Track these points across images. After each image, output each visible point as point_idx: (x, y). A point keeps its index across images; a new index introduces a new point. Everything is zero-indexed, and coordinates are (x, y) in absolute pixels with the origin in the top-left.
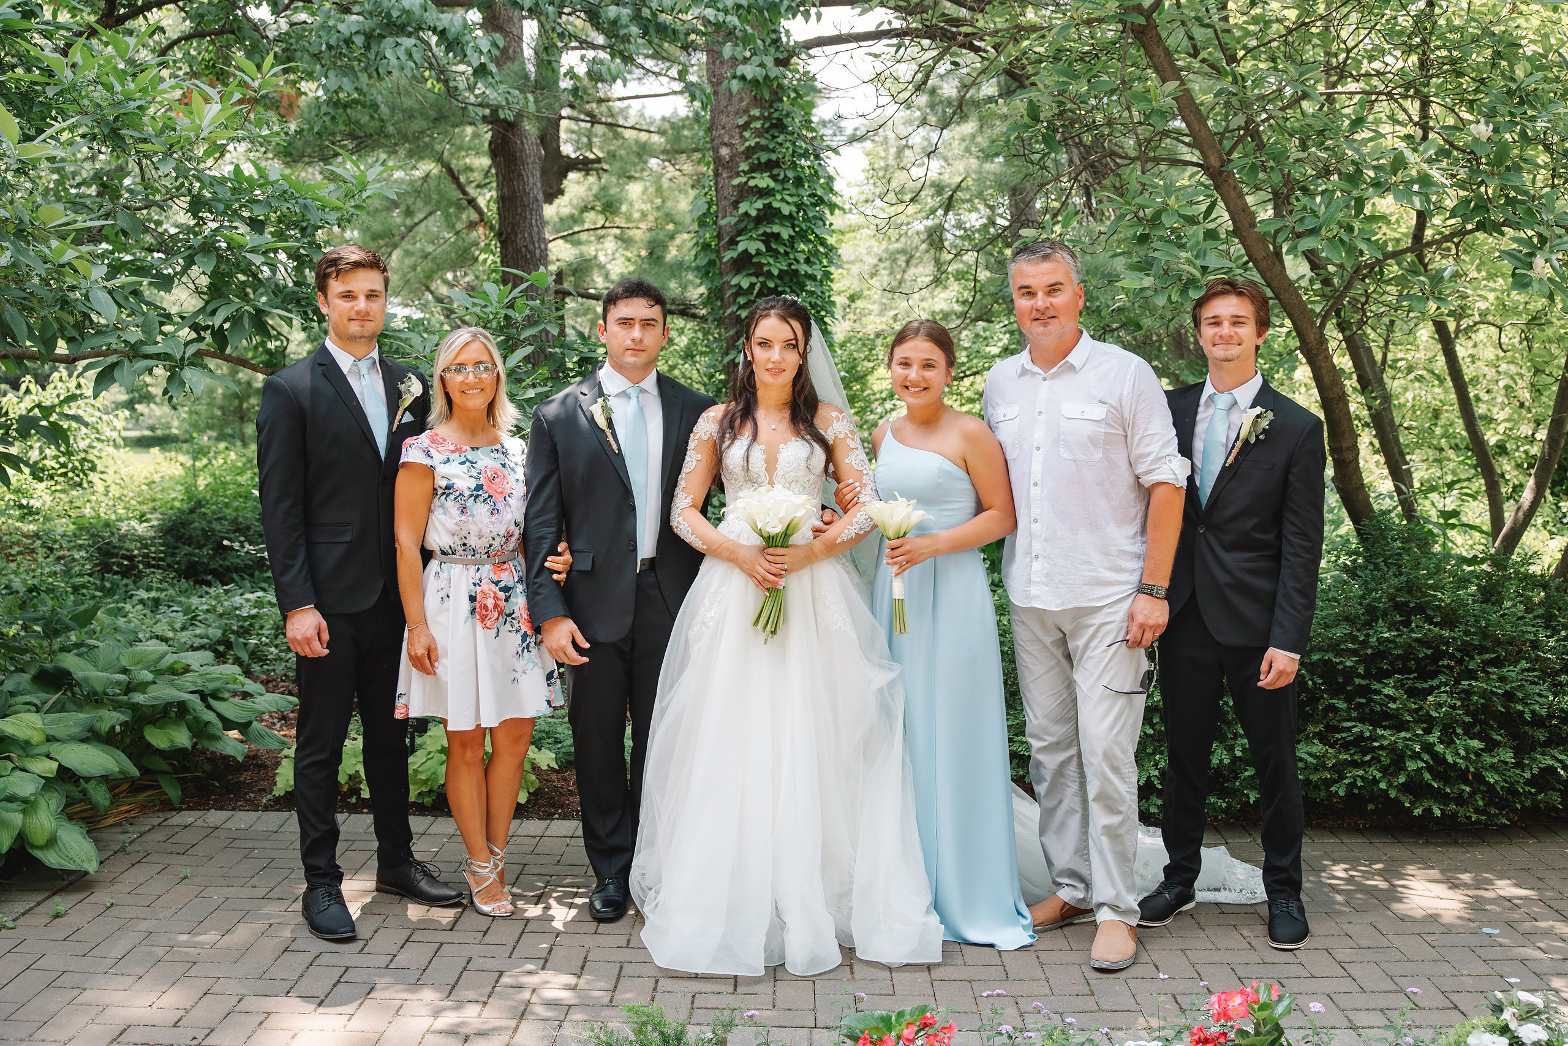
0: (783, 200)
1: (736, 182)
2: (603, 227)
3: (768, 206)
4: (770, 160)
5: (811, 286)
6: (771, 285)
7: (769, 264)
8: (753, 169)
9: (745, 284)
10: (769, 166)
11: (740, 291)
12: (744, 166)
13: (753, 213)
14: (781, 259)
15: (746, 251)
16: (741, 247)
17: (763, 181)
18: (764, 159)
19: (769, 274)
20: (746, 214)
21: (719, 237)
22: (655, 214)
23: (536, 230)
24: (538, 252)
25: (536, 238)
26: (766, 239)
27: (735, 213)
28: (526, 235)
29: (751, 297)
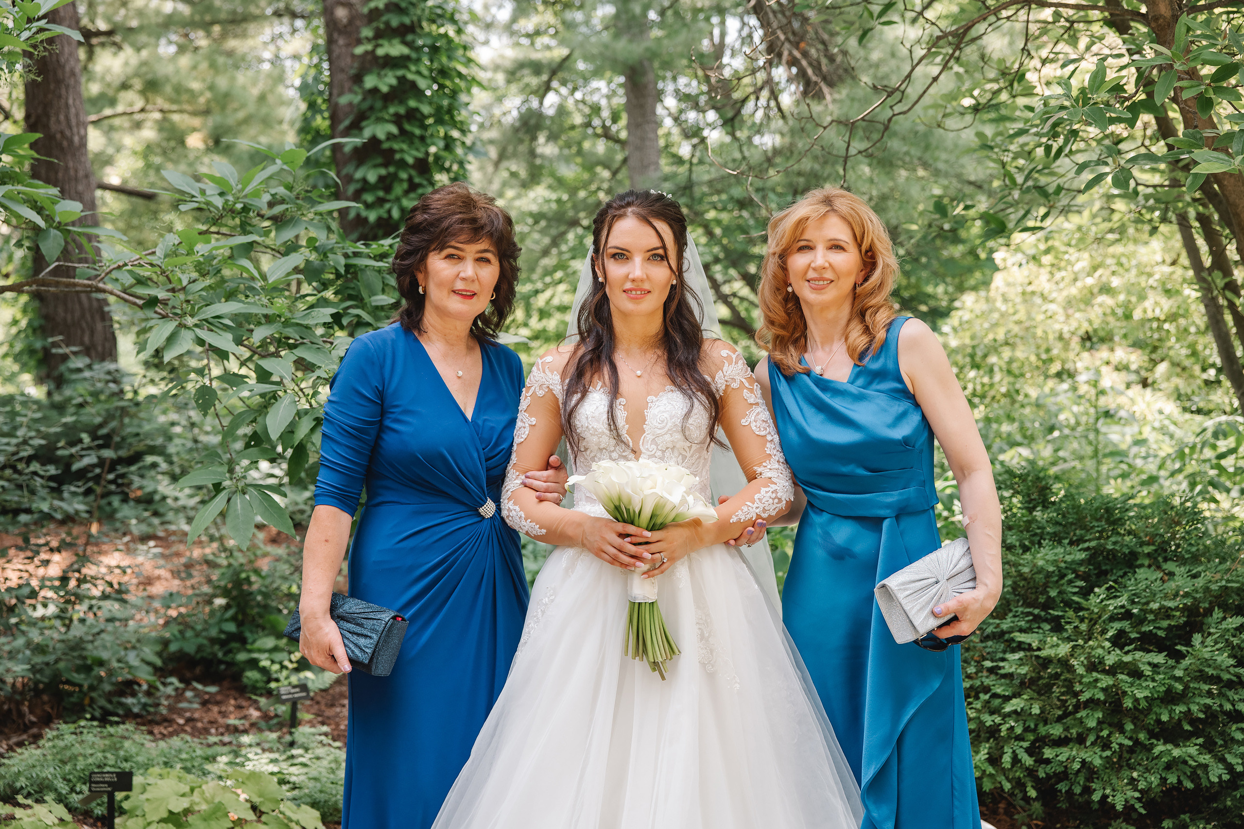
0: (419, 73)
1: (359, 50)
2: (142, 110)
3: (402, 80)
4: (402, 25)
7: (402, 151)
8: (379, 35)
9: (372, 177)
10: (404, 32)
11: (365, 186)
12: (367, 32)
13: (385, 89)
15: (374, 138)
16: (367, 133)
17: (395, 49)
18: (395, 22)
19: (402, 164)
20: (375, 91)
21: (334, 118)
22: (208, 95)
23: (73, 111)
24: (76, 139)
25: (73, 122)
26: (398, 120)
27: (356, 88)
28: (62, 117)
29: (381, 194)
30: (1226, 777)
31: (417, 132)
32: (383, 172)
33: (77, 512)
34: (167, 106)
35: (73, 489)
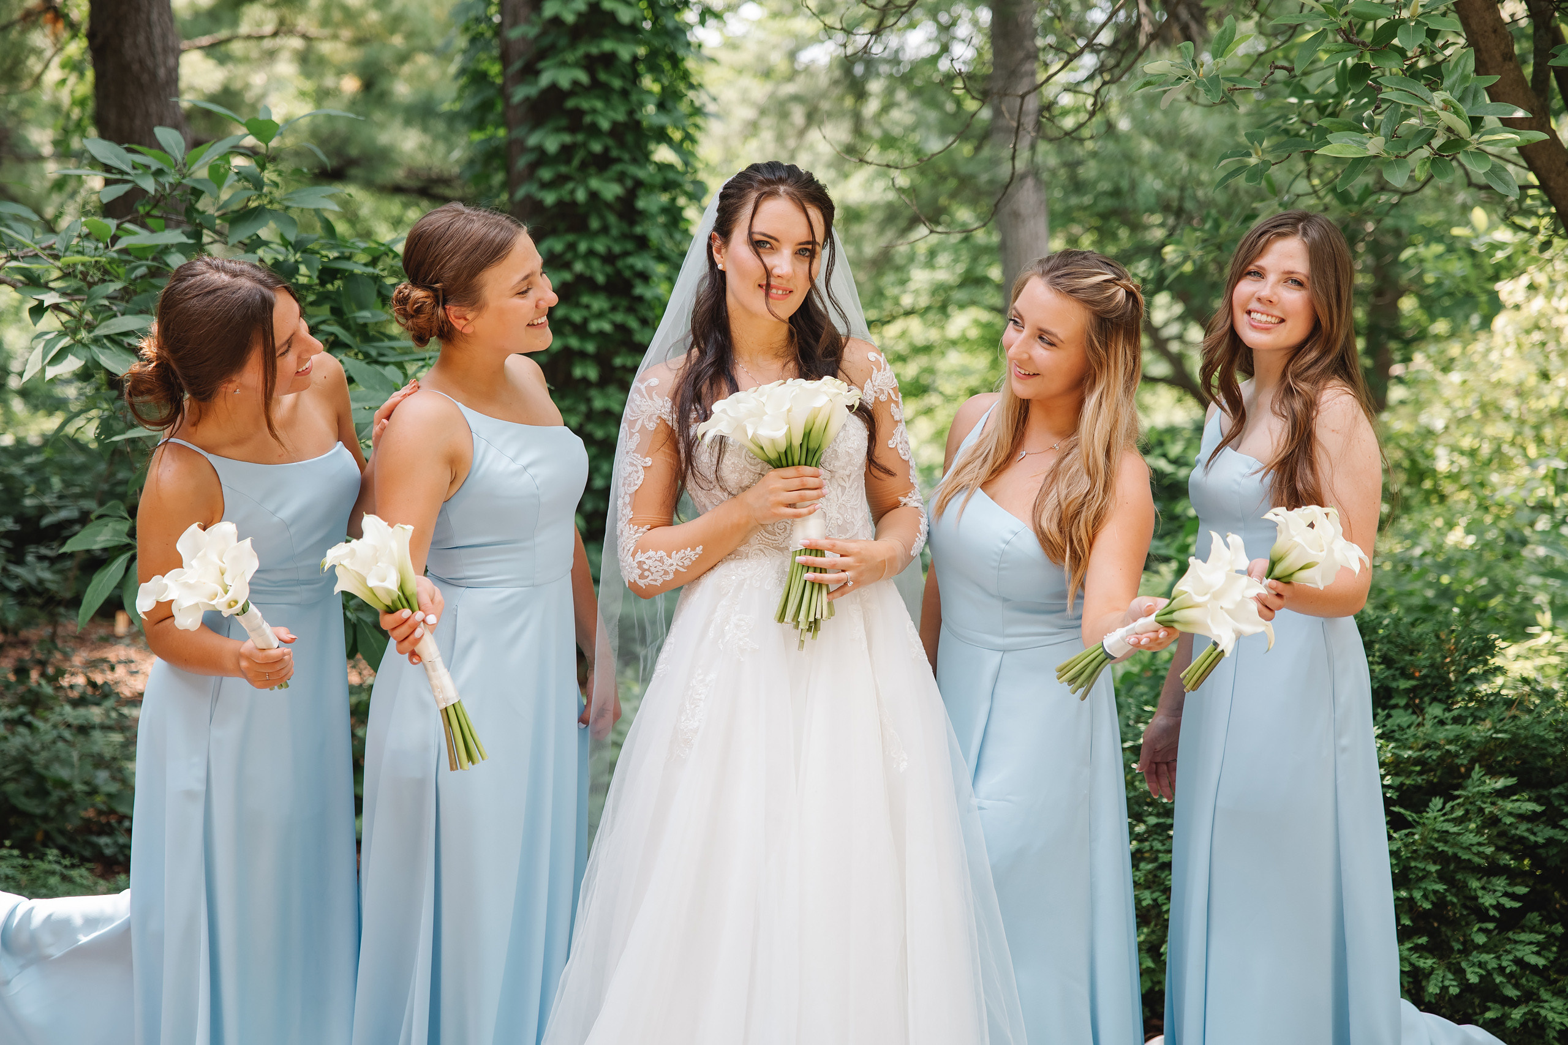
2: (275, 34)
3: (595, 7)
5: (663, 154)
6: (597, 147)
7: (594, 111)
9: (552, 145)
11: (542, 158)
13: (570, 18)
14: (616, 99)
15: (554, 87)
16: (545, 80)
19: (594, 130)
20: (556, 21)
21: (505, 58)
23: (157, 31)
24: (162, 72)
25: (158, 46)
26: (590, 64)
27: (534, 17)
28: (141, 39)
29: (563, 169)
30: (1454, 991)
31: (617, 83)
32: (567, 138)
33: (41, 581)
34: (313, 30)
35: (44, 551)
